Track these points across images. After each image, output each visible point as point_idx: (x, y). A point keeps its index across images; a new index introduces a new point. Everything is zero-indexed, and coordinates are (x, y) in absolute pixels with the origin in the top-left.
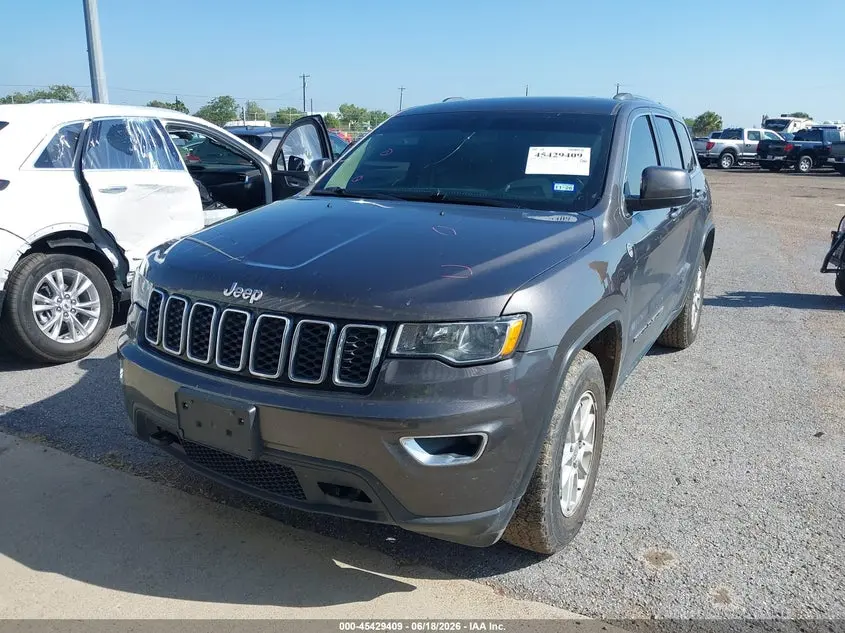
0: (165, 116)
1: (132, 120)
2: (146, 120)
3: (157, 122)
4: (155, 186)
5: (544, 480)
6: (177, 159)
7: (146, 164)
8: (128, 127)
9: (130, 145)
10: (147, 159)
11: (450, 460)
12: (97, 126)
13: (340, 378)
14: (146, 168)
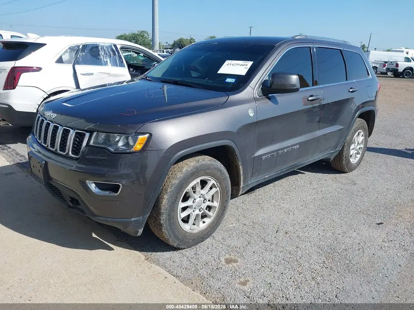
0: (120, 43)
1: (102, 44)
2: (110, 45)
3: (115, 46)
4: (108, 74)
5: (162, 211)
6: (122, 62)
7: (106, 64)
8: (100, 48)
9: (99, 55)
10: (107, 62)
11: (107, 193)
12: (85, 46)
13: (72, 153)
14: (105, 65)
